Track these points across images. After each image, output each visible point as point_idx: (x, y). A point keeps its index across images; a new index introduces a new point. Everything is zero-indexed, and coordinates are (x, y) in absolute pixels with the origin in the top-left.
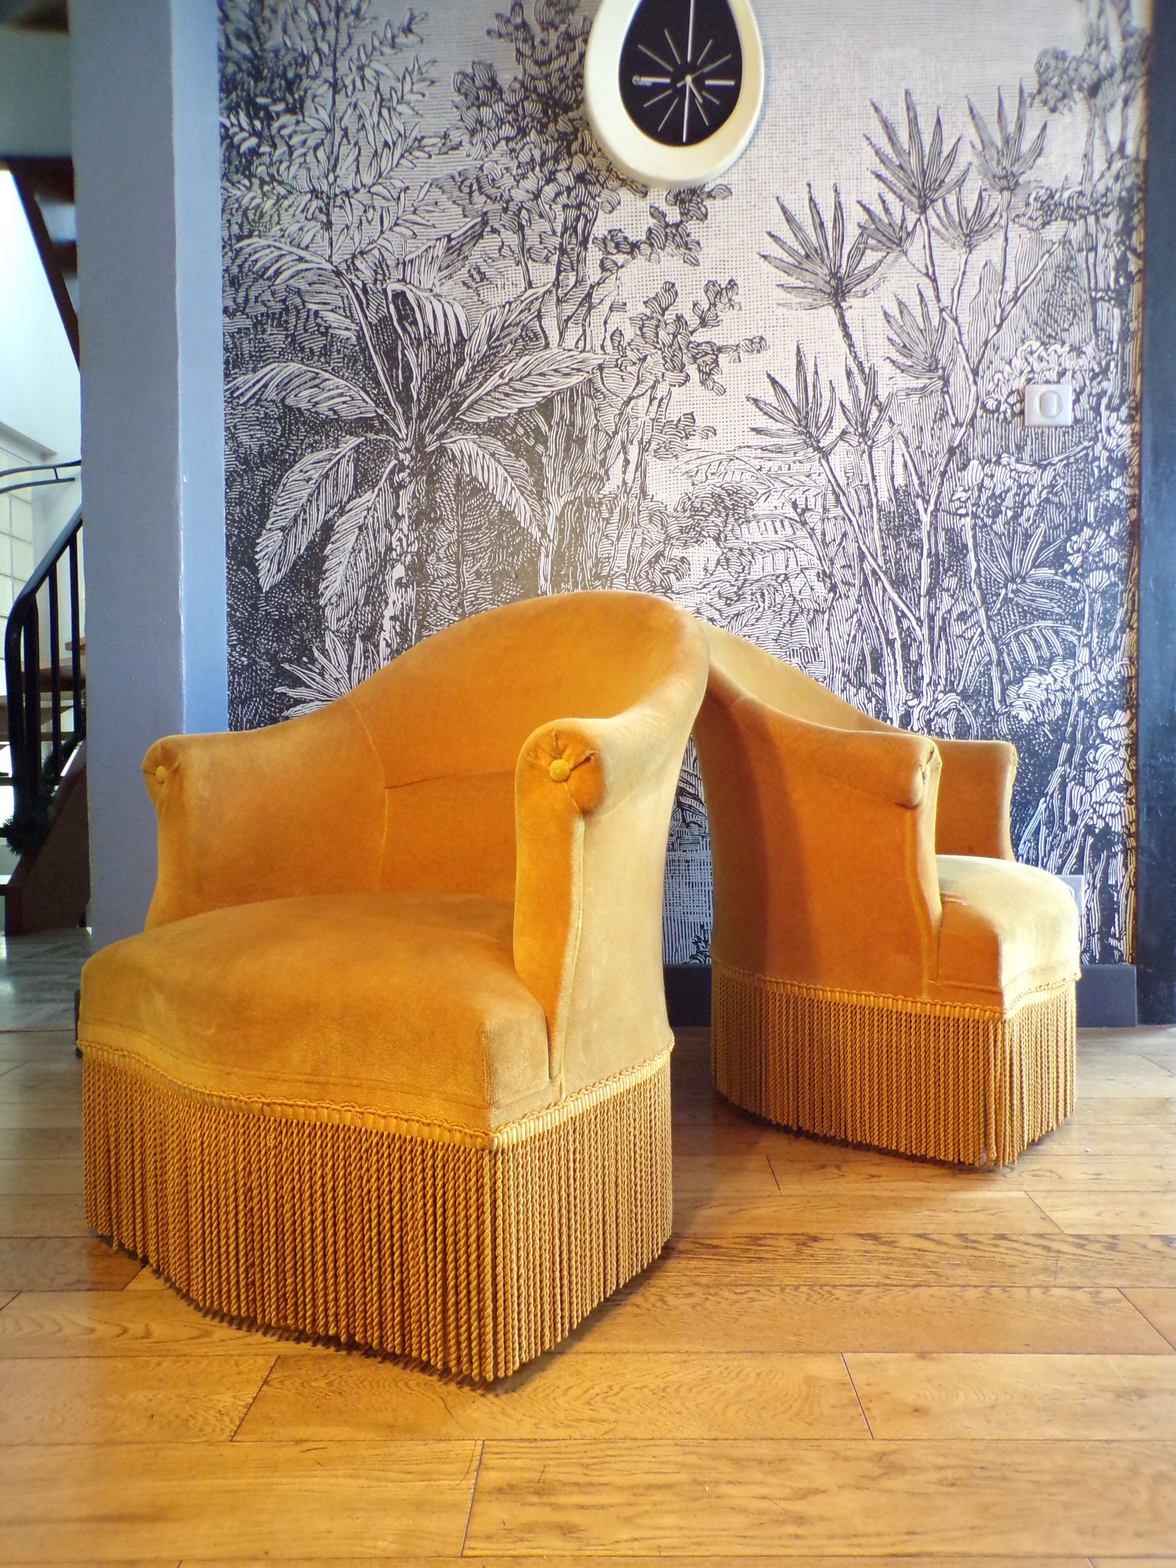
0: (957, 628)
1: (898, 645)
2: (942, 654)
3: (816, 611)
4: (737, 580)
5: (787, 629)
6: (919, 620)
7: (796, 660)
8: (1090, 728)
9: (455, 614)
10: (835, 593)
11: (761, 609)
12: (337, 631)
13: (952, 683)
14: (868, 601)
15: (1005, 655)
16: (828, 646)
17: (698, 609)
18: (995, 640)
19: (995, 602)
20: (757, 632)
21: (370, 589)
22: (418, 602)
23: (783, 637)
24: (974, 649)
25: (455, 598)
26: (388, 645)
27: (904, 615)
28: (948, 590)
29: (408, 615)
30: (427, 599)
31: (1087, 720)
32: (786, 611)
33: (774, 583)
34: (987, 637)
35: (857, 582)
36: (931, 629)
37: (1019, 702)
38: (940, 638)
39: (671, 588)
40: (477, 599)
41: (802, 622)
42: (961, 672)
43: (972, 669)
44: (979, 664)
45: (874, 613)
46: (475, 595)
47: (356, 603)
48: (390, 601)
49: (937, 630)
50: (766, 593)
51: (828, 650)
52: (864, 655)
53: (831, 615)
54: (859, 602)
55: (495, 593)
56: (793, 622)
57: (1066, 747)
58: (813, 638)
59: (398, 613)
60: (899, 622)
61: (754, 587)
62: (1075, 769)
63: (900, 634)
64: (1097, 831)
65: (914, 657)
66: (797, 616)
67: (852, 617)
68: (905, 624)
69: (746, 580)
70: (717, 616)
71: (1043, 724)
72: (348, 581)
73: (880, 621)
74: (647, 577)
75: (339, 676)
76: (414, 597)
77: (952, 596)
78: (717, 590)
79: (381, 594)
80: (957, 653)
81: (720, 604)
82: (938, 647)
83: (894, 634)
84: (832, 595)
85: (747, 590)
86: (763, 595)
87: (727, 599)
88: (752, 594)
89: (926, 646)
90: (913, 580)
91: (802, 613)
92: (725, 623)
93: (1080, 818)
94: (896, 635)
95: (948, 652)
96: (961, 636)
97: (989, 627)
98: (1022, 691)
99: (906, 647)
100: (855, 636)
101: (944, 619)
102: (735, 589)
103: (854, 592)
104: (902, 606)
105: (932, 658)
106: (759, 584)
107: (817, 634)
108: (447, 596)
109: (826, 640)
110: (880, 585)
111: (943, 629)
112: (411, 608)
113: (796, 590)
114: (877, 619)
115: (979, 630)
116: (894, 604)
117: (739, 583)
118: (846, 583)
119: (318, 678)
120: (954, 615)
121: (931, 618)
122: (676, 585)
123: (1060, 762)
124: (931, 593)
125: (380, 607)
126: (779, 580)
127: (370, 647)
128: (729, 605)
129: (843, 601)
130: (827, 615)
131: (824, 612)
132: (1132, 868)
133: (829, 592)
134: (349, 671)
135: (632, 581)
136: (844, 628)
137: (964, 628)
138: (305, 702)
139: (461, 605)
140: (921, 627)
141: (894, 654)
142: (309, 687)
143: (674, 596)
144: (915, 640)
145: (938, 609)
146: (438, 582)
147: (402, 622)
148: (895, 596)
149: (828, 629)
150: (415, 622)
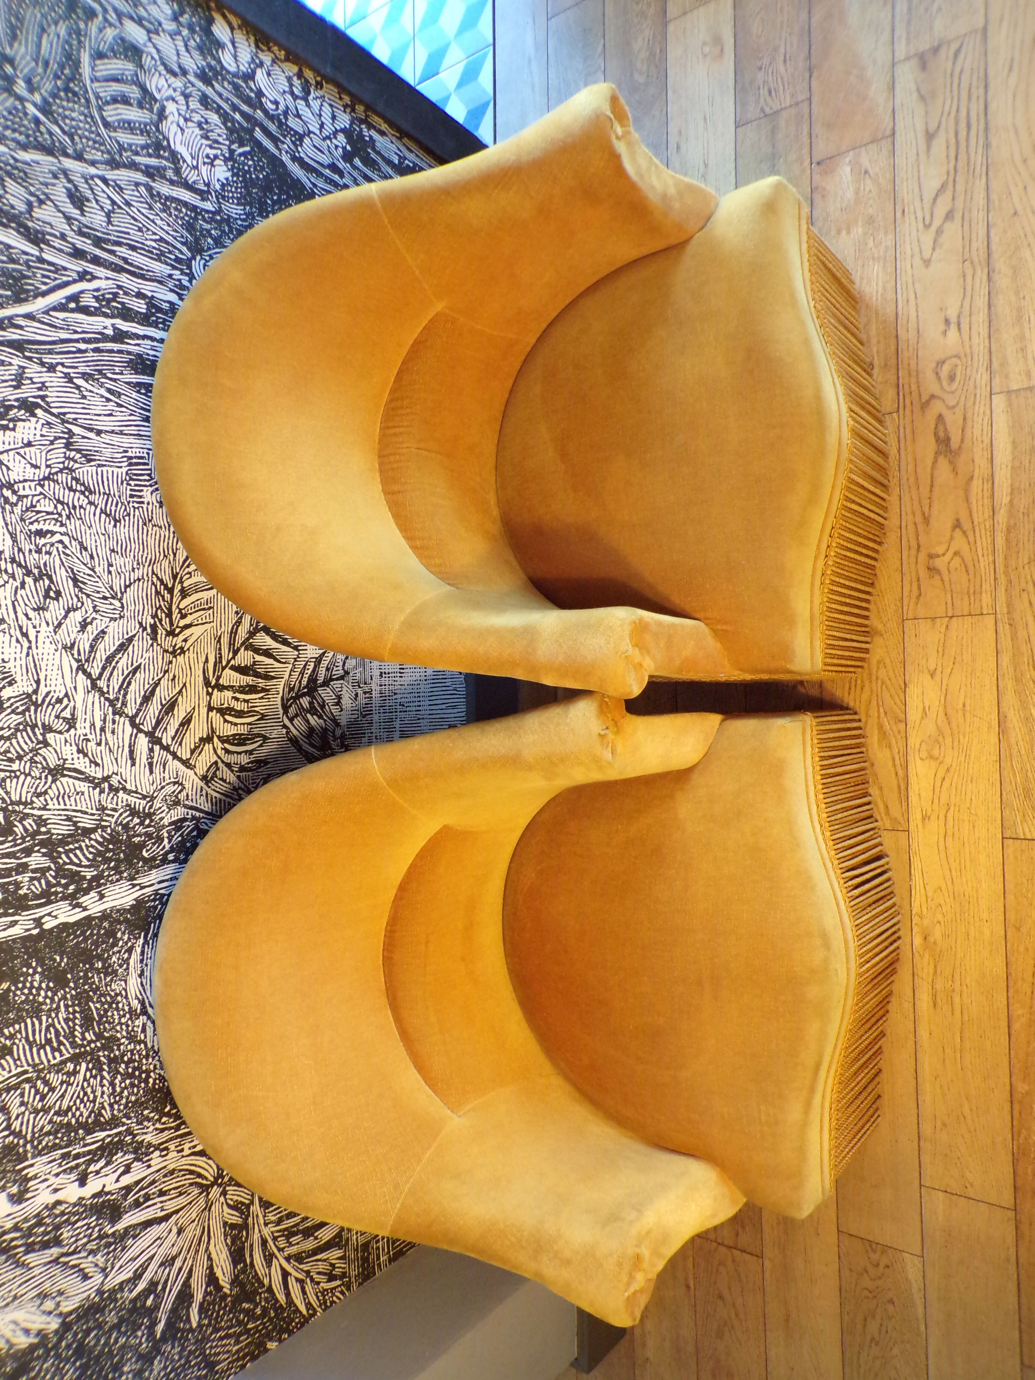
0: (96, 218)
1: (124, 326)
2: (138, 259)
3: (68, 445)
4: (13, 576)
5: (100, 500)
6: (83, 276)
7: (147, 494)
8: (236, 87)
9: (75, 1073)
10: (38, 406)
11: (66, 539)
12: (104, 1270)
13: (177, 260)
14: (50, 352)
15: (138, 159)
16: (125, 439)
17: (65, 647)
18: (114, 164)
19: (51, 133)
20: (103, 552)
21: (30, 1248)
22: (55, 1147)
23: (111, 508)
24: (128, 204)
25: (46, 1083)
26: (127, 1170)
27: (74, 298)
28: (30, 205)
29: (77, 1156)
30: (48, 1134)
31: (226, 84)
32: (68, 497)
33: (18, 510)
34: (111, 175)
35: (16, 361)
36: (96, 261)
37: (204, 169)
38: (112, 252)
39: (29, 696)
40: (49, 1042)
41: (87, 472)
42: (161, 240)
43: (159, 222)
44: (151, 208)
45: (72, 347)
46: (42, 1047)
47: (56, 1261)
48: (52, 1199)
49: (98, 252)
50: (33, 528)
51: (132, 439)
52: (138, 384)
53: (74, 422)
54: (52, 368)
55: (36, 1012)
56: (87, 488)
57: (258, 133)
58: (112, 460)
59: (73, 1177)
60: (85, 310)
61: (26, 547)
62: (285, 136)
63: (106, 315)
64: (348, 148)
65: (140, 306)
66: (77, 480)
67: (78, 387)
68: (88, 301)
69: (13, 561)
70: (77, 617)
71: (232, 152)
72: (15, 1298)
73: (85, 341)
74: (8, 738)
75: (175, 1230)
76: (45, 1159)
77: (41, 202)
78: (32, 614)
79: (39, 1224)
80: (136, 236)
81: (55, 610)
82: (125, 260)
83: (104, 324)
84: (39, 412)
85: (32, 560)
86: (40, 533)
87: (47, 596)
88: (39, 551)
89: (124, 279)
90: (13, 261)
91: (72, 470)
92: (88, 604)
93: (335, 161)
94: (108, 322)
95: (133, 248)
96: (108, 215)
97: (93, 163)
98: (189, 159)
99: (126, 314)
100: (109, 390)
101: (80, 233)
102: (29, 580)
103: (33, 370)
104: (58, 296)
105: (142, 277)
106: (21, 537)
107: (107, 453)
108: (43, 1098)
109: (116, 439)
110: (21, 322)
111: (98, 242)
112: (64, 1156)
113: (30, 473)
114: (83, 346)
115: (98, 182)
116: (55, 309)
117: (19, 572)
118: (18, 381)
119: (178, 1263)
120: (75, 213)
121: (78, 254)
122: (24, 685)
123: (276, 152)
124: (37, 238)
125: (63, 1213)
126: (14, 499)
127: (131, 1199)
128: (58, 593)
129: (52, 396)
130: (76, 430)
131: (70, 432)
132: (384, 127)
133: (34, 415)
134: (166, 1218)
135: (15, 766)
136: (98, 406)
137: (94, 204)
138: (211, 1268)
139: (58, 1068)
140: (94, 278)
141: (137, 336)
142: (191, 1271)
143: (43, 690)
144: (115, 295)
145: (63, 237)
146: (16, 1125)
147: (89, 1163)
148: (41, 303)
149: (99, 433)
150: (89, 1139)
